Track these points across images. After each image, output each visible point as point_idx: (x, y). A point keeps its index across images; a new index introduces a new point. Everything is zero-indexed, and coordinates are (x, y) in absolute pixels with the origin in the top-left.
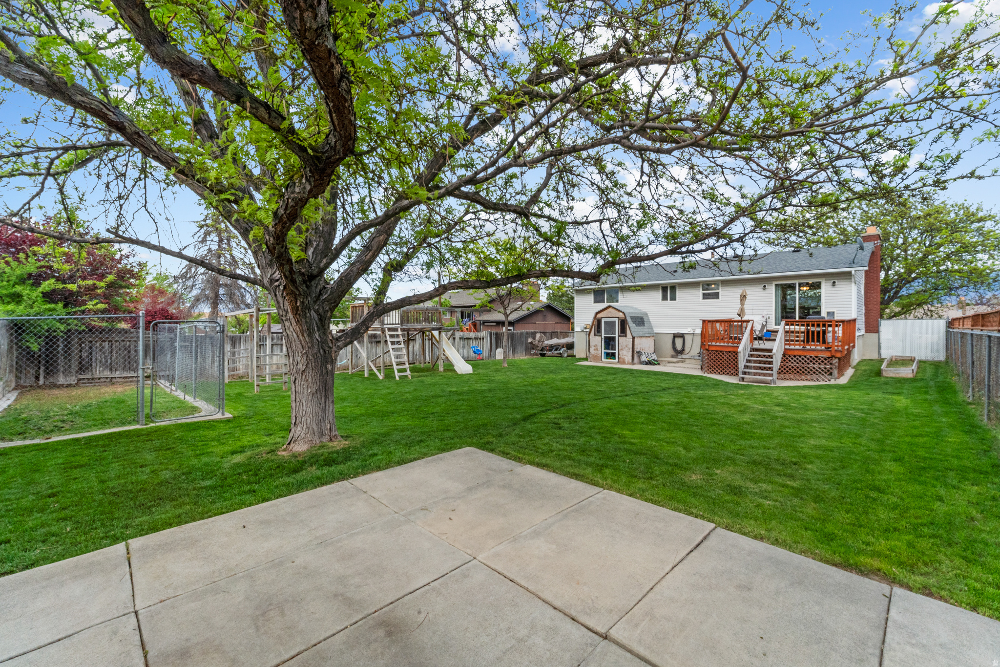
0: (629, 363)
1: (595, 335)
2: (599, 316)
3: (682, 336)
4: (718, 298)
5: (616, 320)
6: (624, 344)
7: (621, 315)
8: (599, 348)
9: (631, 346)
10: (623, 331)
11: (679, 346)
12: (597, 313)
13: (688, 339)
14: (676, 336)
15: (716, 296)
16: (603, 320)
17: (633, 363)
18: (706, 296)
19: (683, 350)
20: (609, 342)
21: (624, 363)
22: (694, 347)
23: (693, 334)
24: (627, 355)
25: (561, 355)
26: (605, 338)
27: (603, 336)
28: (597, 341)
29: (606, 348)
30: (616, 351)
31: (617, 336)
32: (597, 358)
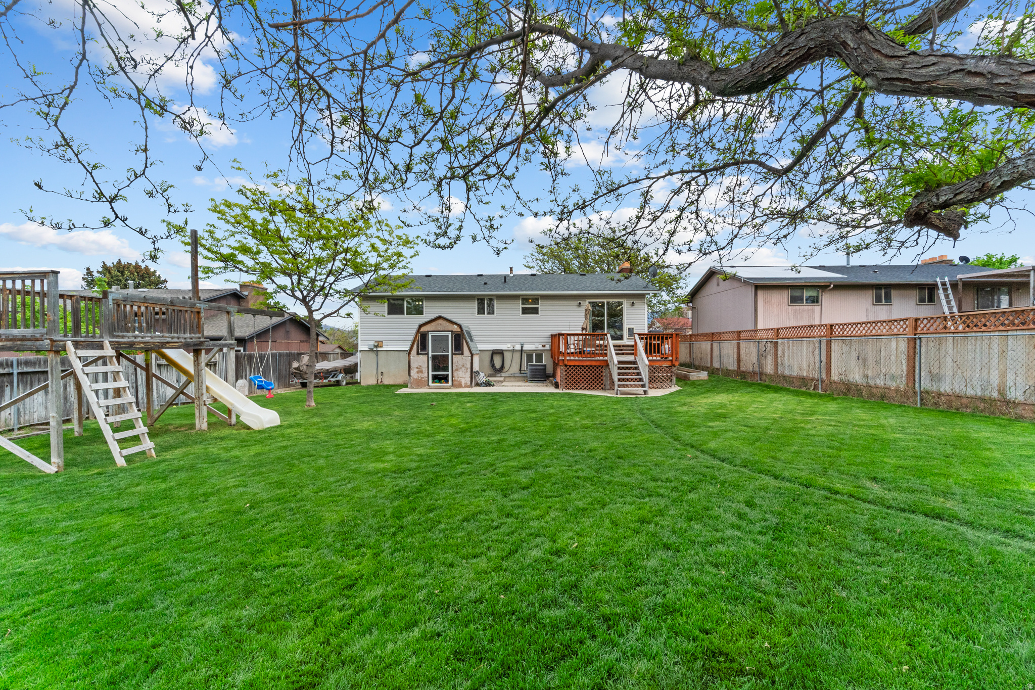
0: (466, 386)
1: (418, 354)
2: (423, 329)
3: (501, 353)
4: (537, 313)
5: (450, 334)
6: (461, 363)
7: (456, 328)
8: (425, 370)
9: (469, 366)
10: (458, 348)
11: (498, 364)
12: (421, 326)
13: (508, 356)
14: (495, 353)
15: (535, 311)
16: (430, 334)
17: (471, 386)
18: (525, 311)
19: (502, 367)
20: (440, 363)
21: (460, 386)
22: (513, 364)
23: (513, 351)
24: (463, 376)
25: (338, 384)
26: (434, 357)
27: (430, 354)
28: (421, 362)
29: (434, 369)
30: (450, 373)
31: (450, 354)
32: (419, 383)
